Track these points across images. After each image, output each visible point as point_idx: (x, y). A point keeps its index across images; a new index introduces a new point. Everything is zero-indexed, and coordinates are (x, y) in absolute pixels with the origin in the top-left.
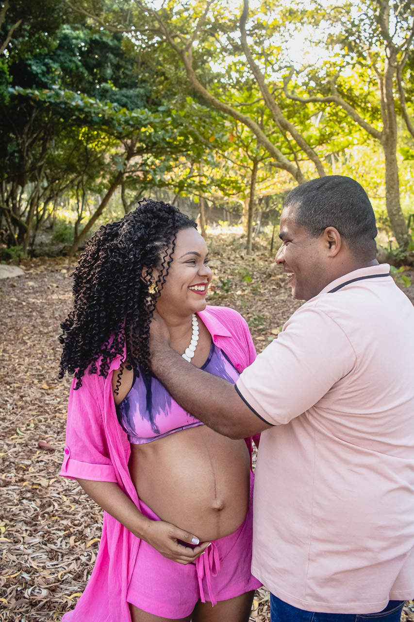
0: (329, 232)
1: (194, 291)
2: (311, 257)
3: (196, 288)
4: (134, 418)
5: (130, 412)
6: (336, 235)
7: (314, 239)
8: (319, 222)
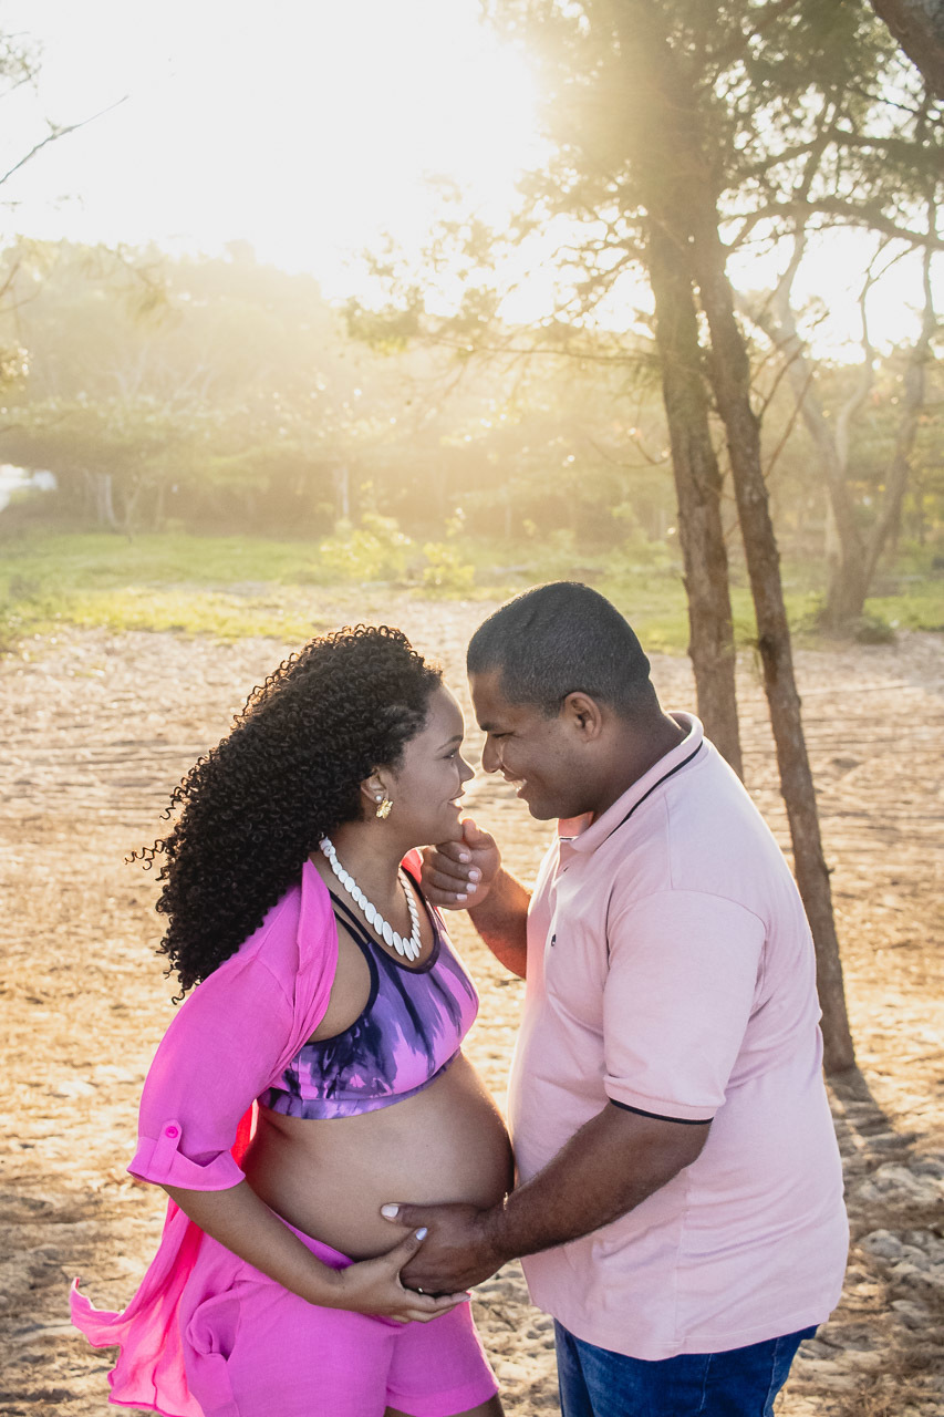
0: (574, 702)
2: (558, 753)
4: (395, 1054)
5: (384, 1045)
6: (587, 702)
7: (554, 721)
8: (550, 690)
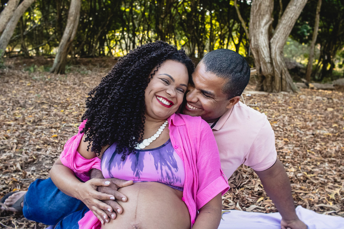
1: (158, 100)
3: (161, 99)
